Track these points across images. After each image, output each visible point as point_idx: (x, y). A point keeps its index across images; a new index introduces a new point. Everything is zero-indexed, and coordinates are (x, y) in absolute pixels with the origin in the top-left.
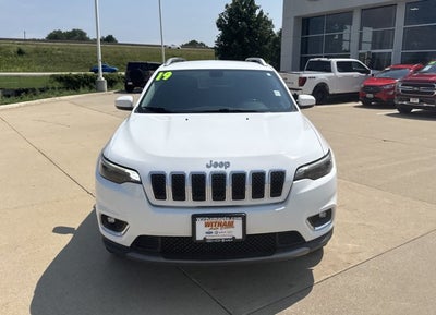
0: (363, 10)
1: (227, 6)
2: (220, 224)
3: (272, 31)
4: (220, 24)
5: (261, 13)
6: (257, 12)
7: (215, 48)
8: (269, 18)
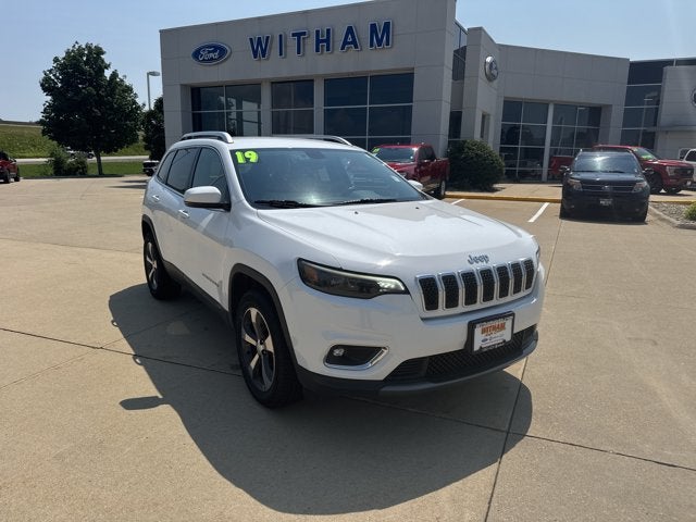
0: (274, 83)
1: (56, 60)
2: (494, 328)
3: (135, 103)
4: (47, 86)
5: (114, 75)
6: (108, 73)
7: (41, 122)
8: (127, 82)
